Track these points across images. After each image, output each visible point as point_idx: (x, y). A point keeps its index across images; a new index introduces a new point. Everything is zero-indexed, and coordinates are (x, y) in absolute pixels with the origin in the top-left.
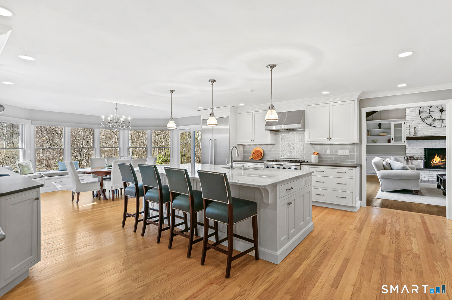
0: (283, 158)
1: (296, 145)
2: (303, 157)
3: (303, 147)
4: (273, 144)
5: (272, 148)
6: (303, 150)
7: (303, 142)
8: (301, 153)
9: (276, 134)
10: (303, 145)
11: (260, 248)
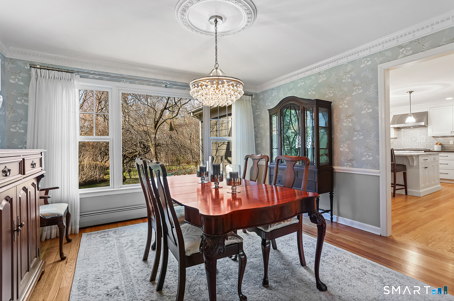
0: (405, 148)
1: (418, 138)
2: (425, 147)
3: (425, 139)
4: (395, 138)
5: (394, 141)
6: (425, 142)
7: (425, 136)
8: (423, 144)
9: (398, 130)
10: (425, 138)
11: (408, 190)
